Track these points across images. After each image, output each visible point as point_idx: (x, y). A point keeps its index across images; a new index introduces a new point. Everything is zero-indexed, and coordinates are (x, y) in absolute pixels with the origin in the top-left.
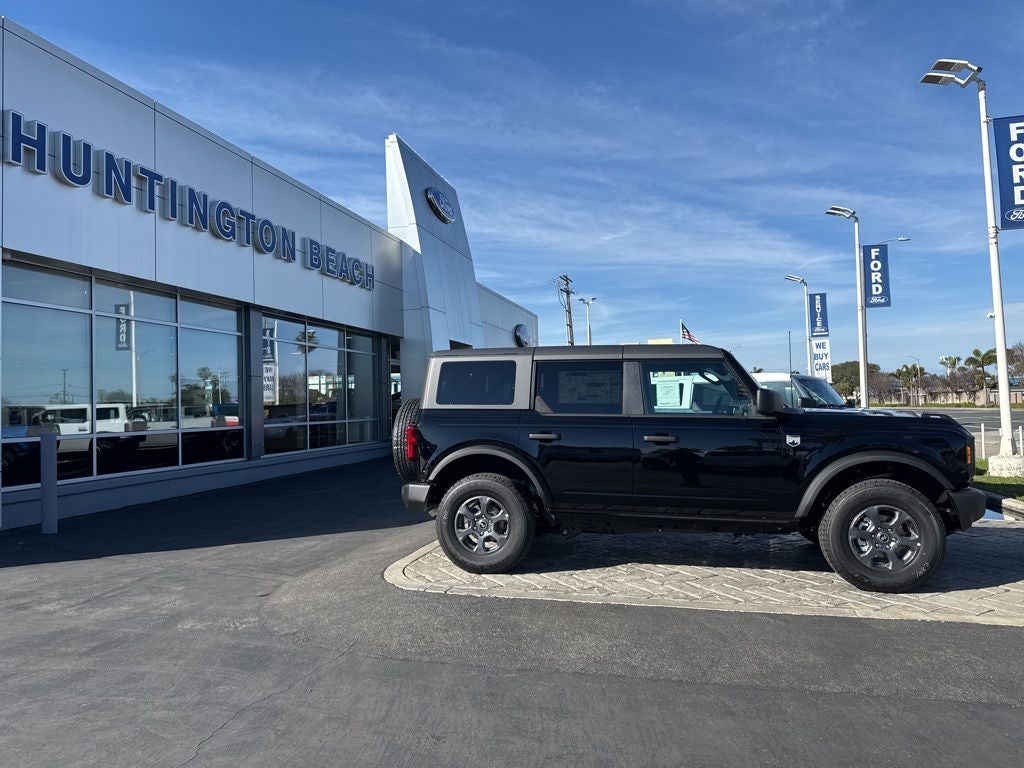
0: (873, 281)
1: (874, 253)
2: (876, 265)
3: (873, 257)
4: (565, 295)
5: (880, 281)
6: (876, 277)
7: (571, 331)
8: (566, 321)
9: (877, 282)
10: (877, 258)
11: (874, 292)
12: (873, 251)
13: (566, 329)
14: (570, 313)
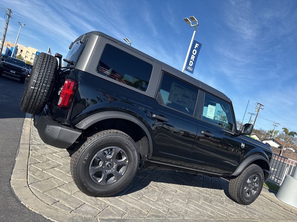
0: (191, 59)
1: (197, 45)
2: (195, 52)
3: (195, 48)
4: (8, 16)
5: (193, 60)
6: (193, 57)
7: (6, 31)
8: (5, 26)
9: (192, 60)
10: (196, 49)
11: (190, 65)
12: (197, 44)
13: (4, 30)
14: (8, 24)
